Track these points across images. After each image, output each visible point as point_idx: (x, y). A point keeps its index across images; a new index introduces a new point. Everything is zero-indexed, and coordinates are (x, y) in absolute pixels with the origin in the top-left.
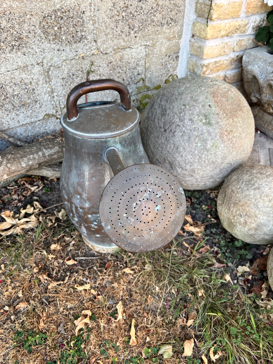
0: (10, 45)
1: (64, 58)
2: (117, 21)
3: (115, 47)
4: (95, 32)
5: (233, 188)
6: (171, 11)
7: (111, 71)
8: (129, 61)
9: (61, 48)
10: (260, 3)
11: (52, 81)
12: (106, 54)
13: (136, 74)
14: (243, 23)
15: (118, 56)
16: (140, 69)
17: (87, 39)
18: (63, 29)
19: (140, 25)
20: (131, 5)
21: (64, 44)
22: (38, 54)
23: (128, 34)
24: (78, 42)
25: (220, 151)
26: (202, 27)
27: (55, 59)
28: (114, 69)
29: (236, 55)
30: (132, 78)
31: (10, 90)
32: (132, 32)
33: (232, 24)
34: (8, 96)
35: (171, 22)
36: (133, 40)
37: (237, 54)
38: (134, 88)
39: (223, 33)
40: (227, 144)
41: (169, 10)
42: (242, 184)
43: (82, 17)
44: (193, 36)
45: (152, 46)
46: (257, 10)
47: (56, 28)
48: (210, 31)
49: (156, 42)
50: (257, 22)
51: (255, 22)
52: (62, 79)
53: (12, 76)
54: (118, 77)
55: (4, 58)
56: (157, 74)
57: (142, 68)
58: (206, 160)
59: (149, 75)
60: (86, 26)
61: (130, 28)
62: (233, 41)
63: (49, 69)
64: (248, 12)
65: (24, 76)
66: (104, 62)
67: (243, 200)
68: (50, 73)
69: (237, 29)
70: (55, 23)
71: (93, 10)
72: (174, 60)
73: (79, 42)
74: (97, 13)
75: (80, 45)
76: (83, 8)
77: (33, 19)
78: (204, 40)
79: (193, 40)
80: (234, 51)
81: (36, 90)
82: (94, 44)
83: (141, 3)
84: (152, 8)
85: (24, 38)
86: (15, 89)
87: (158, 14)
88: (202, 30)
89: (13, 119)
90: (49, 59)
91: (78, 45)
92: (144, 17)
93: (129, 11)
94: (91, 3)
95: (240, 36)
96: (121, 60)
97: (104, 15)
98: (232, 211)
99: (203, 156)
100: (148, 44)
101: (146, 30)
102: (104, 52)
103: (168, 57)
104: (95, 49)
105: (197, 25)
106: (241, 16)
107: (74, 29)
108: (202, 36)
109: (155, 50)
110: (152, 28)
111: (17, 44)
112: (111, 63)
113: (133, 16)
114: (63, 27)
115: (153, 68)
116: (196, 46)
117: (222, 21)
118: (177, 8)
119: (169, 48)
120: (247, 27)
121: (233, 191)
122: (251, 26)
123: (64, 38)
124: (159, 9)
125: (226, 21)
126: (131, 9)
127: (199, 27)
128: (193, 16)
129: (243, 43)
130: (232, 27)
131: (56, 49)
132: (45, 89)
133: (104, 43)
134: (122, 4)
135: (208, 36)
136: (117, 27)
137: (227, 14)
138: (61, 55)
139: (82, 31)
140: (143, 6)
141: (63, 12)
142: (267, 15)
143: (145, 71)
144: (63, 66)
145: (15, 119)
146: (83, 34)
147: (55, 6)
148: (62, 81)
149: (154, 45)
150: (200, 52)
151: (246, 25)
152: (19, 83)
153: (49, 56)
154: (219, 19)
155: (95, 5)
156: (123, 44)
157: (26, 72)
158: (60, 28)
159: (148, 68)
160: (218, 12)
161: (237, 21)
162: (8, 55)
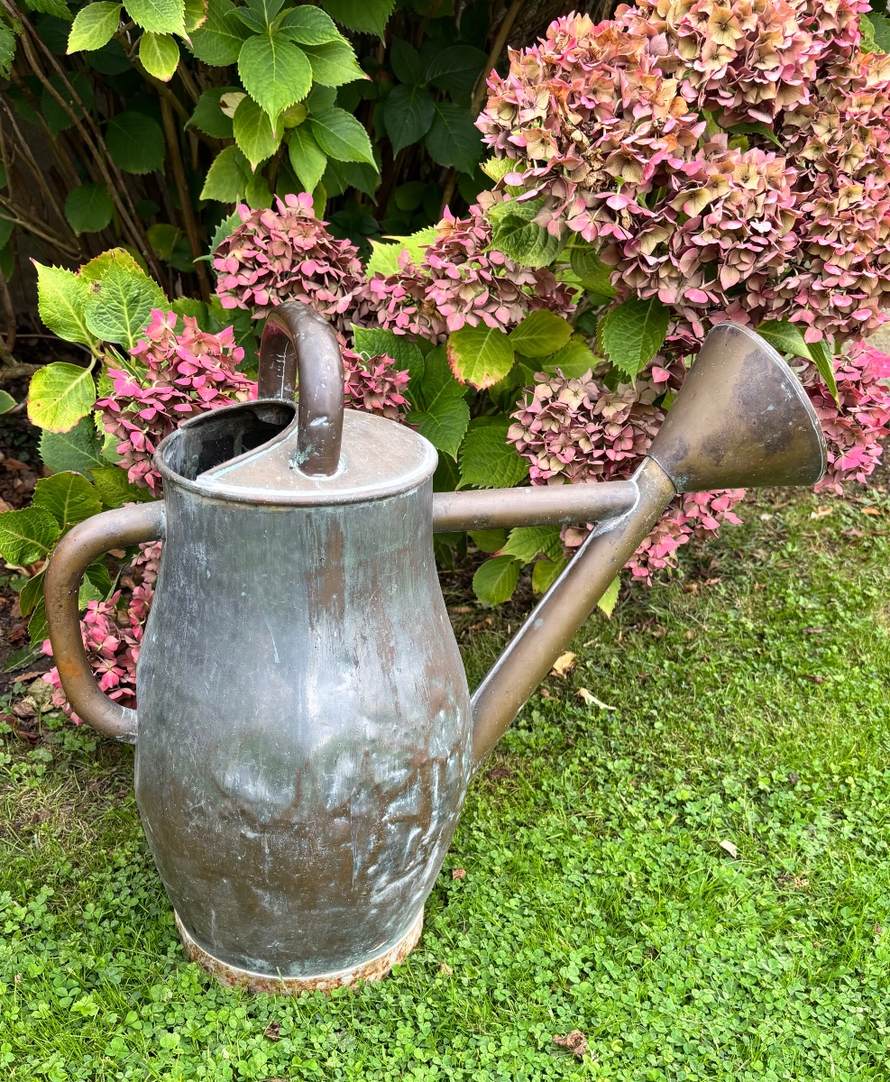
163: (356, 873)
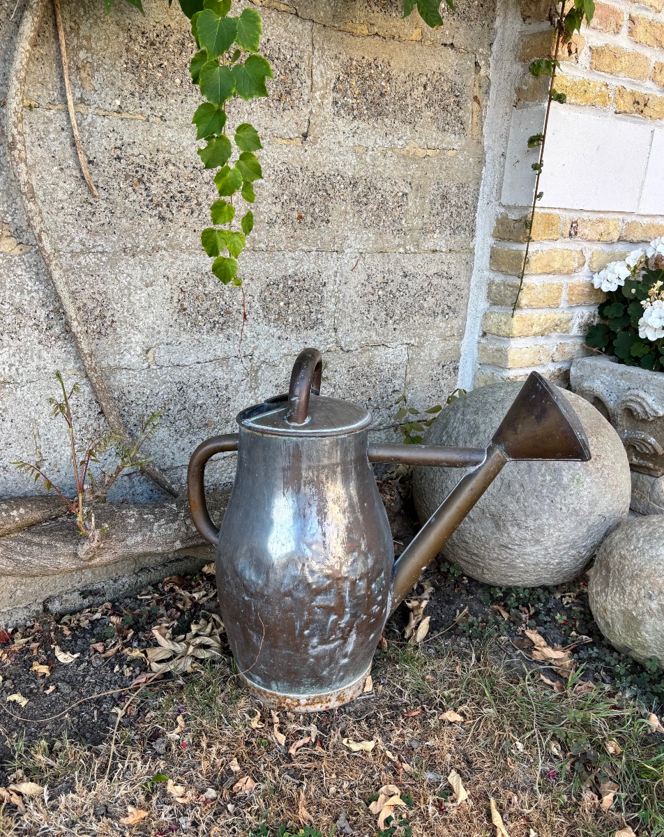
0: (211, 320)
1: (286, 351)
2: (370, 303)
3: (363, 342)
4: (336, 315)
5: (623, 553)
6: (449, 296)
7: (353, 382)
8: (381, 368)
9: (284, 336)
10: (587, 289)
11: (260, 388)
12: (348, 351)
13: (390, 390)
14: (565, 316)
15: (365, 358)
16: (397, 383)
17: (323, 326)
18: (291, 306)
19: (403, 311)
20: (392, 281)
21: (290, 330)
22: (249, 340)
23: (384, 323)
24: (309, 328)
25: (586, 489)
26: (503, 318)
27: (273, 351)
28: (357, 378)
29: (557, 367)
30: (383, 398)
31: (193, 396)
32: (391, 322)
33: (549, 316)
34: (187, 405)
35: (448, 311)
36: (390, 334)
37: (559, 366)
38: (385, 416)
39: (536, 329)
40: (596, 478)
41: (446, 293)
42: (638, 541)
43: (322, 292)
44: (484, 334)
45: (418, 347)
46: (584, 299)
47: (282, 304)
48: (517, 324)
49: (425, 341)
50: (586, 317)
51: (582, 317)
52: (276, 386)
53: (202, 372)
54: (362, 393)
55: (198, 340)
56: (422, 395)
57: (400, 382)
58: (563, 508)
59: (409, 395)
60: (325, 305)
61: (387, 315)
62: (551, 344)
63: (260, 367)
64: (571, 300)
65: (219, 374)
66: (343, 365)
67: (648, 567)
68: (259, 374)
69: (557, 325)
70: (282, 296)
71: (338, 281)
72: (450, 374)
73: (312, 328)
74: (343, 288)
75: (312, 333)
76: (324, 278)
77: (252, 285)
78: (506, 339)
79: (483, 341)
80: (553, 361)
81: (232, 400)
82: (333, 334)
83: (407, 279)
84: (422, 288)
85: (234, 313)
86: (201, 394)
87: (430, 297)
88: (502, 323)
89: (183, 449)
90: (262, 350)
91: (310, 332)
92: (410, 301)
93: (388, 289)
94: (336, 272)
95: (561, 337)
96: (369, 364)
97: (352, 292)
98: (630, 594)
99: (558, 499)
100: (412, 342)
101: (411, 321)
102: (345, 349)
103: (441, 367)
104: (332, 343)
105: (492, 316)
106: (561, 306)
107: (307, 307)
108: (501, 333)
109: (422, 354)
110: (420, 318)
111: (221, 320)
112: (353, 367)
113: (394, 297)
114: (292, 303)
115: (417, 384)
116: (491, 349)
117: (534, 311)
118: (458, 292)
119: (442, 353)
120: (570, 324)
121: (622, 557)
122: (577, 323)
123: (290, 320)
124: (432, 290)
125: (540, 311)
126: (392, 287)
127: (495, 320)
128: (483, 305)
129: (567, 349)
130: (549, 321)
131: (276, 335)
132: (246, 400)
133: (347, 334)
134: (379, 278)
135: (515, 332)
136: (369, 311)
137: (541, 299)
138: (281, 345)
139: (318, 312)
140: (410, 284)
141: (295, 281)
142: (599, 308)
143: (406, 387)
144: (281, 365)
145: (186, 450)
146: (319, 316)
147: (287, 271)
148: (274, 390)
149: (420, 346)
150: (501, 357)
151: (569, 321)
152: (209, 385)
153: (264, 345)
154: (530, 306)
155: (342, 276)
156: (375, 338)
157: (225, 368)
158: (287, 304)
159: (410, 383)
160: (529, 296)
161: (555, 313)
162: (205, 337)
163: (297, 632)
